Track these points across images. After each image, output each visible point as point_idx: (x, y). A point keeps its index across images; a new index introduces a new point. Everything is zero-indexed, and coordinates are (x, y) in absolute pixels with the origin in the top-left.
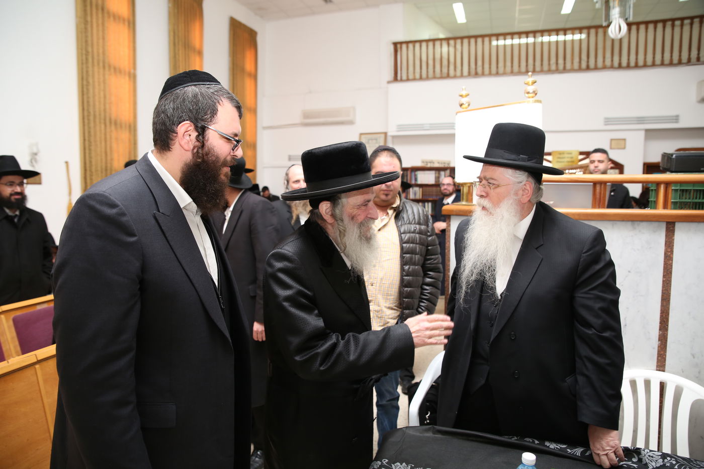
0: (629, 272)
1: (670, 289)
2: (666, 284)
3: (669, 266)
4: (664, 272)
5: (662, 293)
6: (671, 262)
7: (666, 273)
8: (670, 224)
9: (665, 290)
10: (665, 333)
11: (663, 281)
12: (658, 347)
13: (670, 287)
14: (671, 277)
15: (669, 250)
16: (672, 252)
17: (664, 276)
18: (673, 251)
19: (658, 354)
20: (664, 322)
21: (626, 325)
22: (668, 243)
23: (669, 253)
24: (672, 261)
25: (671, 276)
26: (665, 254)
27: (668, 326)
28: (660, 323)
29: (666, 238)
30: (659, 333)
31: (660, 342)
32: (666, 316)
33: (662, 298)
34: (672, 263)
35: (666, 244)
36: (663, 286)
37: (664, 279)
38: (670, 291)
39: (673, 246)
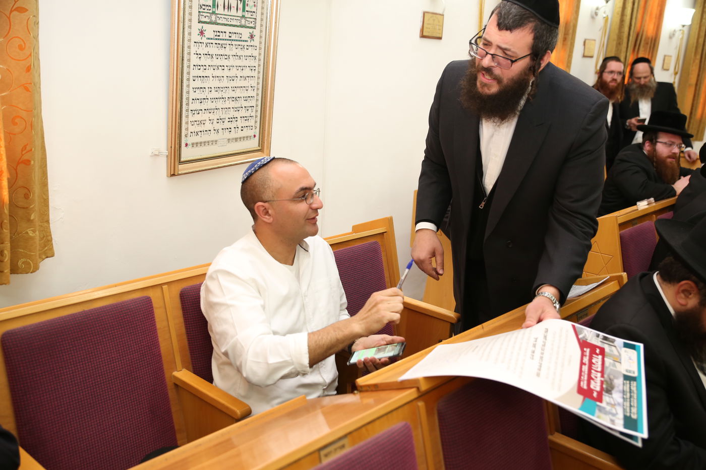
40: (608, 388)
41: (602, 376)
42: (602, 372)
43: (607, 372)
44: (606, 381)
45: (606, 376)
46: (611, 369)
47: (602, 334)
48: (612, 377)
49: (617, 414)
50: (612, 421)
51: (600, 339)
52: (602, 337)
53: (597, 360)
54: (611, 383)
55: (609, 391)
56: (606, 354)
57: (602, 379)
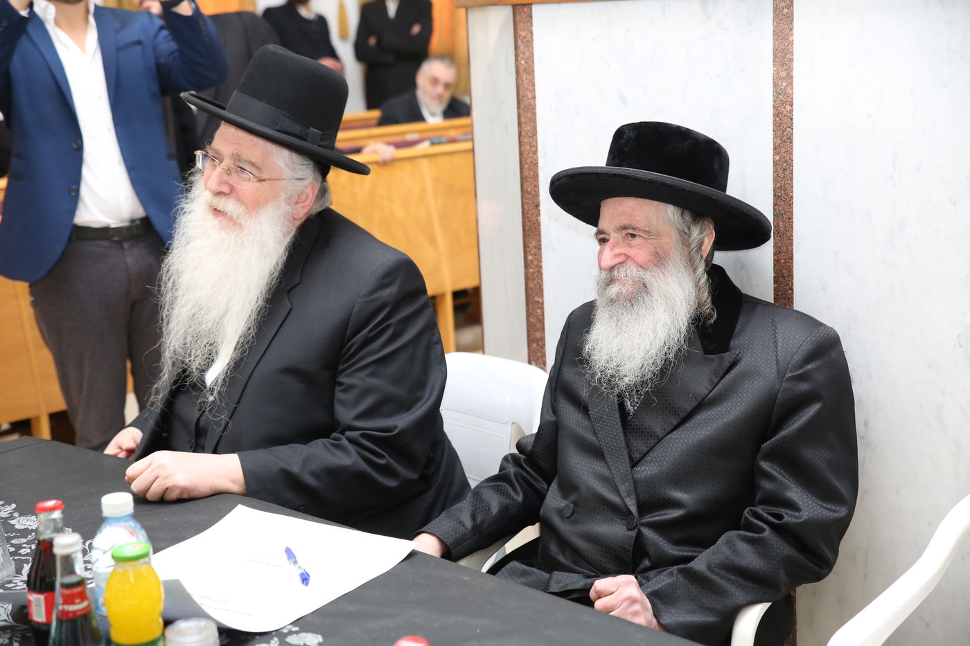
2: (781, 173)
3: (785, 120)
4: (775, 137)
5: (775, 195)
6: (788, 108)
11: (775, 163)
13: (792, 179)
14: (790, 153)
15: (783, 74)
16: (790, 78)
17: (776, 149)
18: (792, 77)
20: (783, 277)
23: (784, 84)
24: (792, 105)
25: (792, 149)
26: (775, 85)
27: (792, 289)
34: (792, 111)
35: (775, 55)
36: (776, 178)
37: (777, 158)
39: (791, 60)
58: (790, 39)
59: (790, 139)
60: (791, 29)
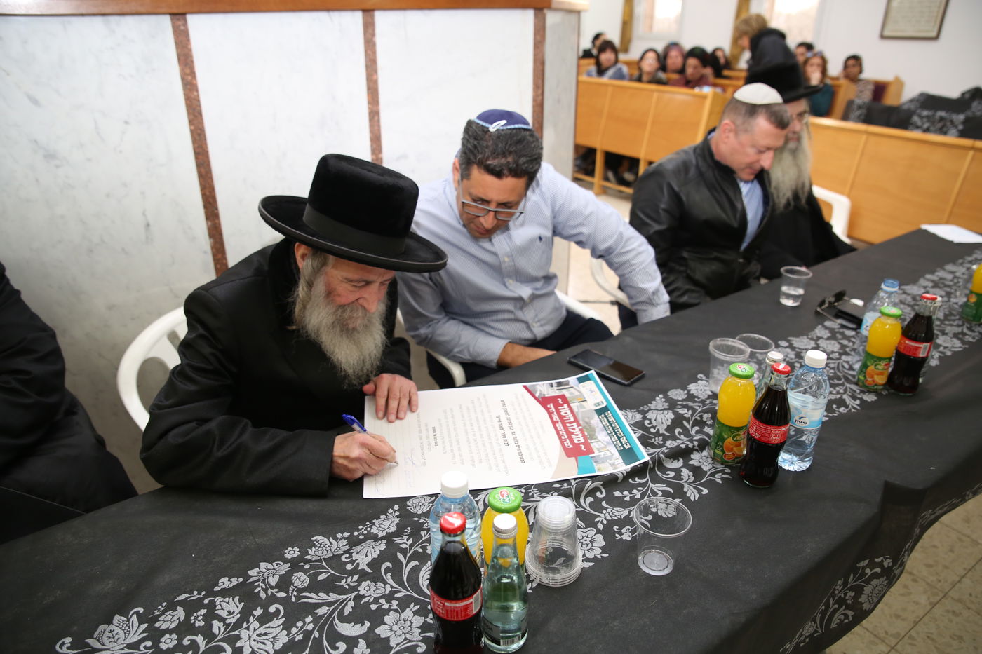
0: (126, 123)
1: (206, 144)
2: (197, 138)
3: (194, 102)
4: (189, 114)
5: (195, 153)
6: (195, 93)
7: (192, 117)
8: (178, 20)
9: (198, 147)
10: (216, 223)
11: (192, 132)
12: (212, 248)
13: (205, 140)
14: (201, 123)
15: (188, 72)
16: (193, 74)
17: (191, 122)
19: (214, 260)
20: (210, 203)
21: (148, 225)
22: (182, 58)
23: (190, 78)
24: (197, 91)
25: (202, 119)
26: (183, 79)
27: (217, 209)
28: (205, 207)
29: (177, 48)
30: (207, 224)
31: (212, 240)
32: (210, 192)
33: (197, 162)
34: (198, 96)
35: (179, 59)
36: (194, 141)
38: (207, 148)
39: (192, 62)
40: (589, 435)
41: (579, 425)
42: (576, 420)
43: (580, 417)
44: (584, 427)
45: (581, 422)
46: (583, 412)
47: (554, 382)
48: (587, 420)
49: (613, 454)
50: (612, 465)
51: (555, 388)
52: (556, 385)
53: (565, 410)
54: (590, 427)
55: (592, 437)
56: (569, 399)
57: (580, 427)
58: (189, 47)
59: (200, 114)
60: (188, 40)
